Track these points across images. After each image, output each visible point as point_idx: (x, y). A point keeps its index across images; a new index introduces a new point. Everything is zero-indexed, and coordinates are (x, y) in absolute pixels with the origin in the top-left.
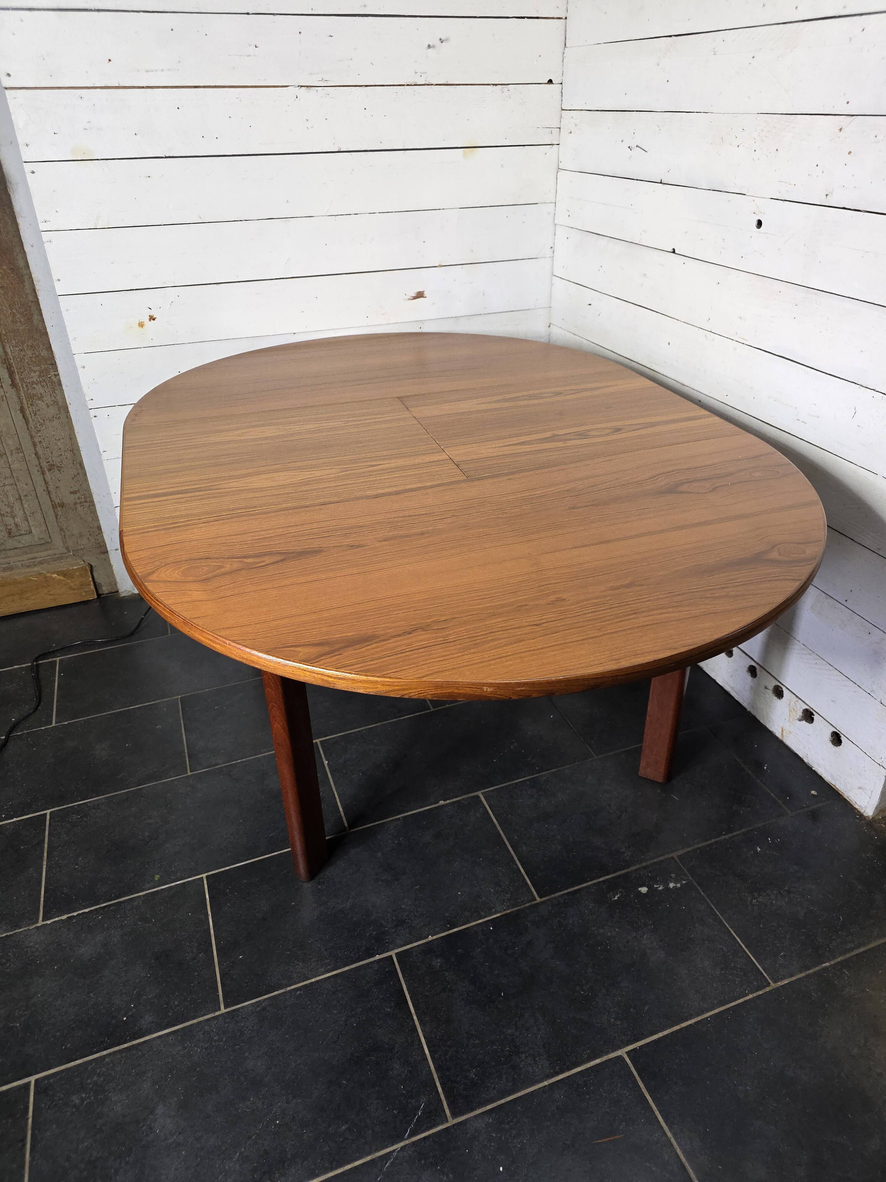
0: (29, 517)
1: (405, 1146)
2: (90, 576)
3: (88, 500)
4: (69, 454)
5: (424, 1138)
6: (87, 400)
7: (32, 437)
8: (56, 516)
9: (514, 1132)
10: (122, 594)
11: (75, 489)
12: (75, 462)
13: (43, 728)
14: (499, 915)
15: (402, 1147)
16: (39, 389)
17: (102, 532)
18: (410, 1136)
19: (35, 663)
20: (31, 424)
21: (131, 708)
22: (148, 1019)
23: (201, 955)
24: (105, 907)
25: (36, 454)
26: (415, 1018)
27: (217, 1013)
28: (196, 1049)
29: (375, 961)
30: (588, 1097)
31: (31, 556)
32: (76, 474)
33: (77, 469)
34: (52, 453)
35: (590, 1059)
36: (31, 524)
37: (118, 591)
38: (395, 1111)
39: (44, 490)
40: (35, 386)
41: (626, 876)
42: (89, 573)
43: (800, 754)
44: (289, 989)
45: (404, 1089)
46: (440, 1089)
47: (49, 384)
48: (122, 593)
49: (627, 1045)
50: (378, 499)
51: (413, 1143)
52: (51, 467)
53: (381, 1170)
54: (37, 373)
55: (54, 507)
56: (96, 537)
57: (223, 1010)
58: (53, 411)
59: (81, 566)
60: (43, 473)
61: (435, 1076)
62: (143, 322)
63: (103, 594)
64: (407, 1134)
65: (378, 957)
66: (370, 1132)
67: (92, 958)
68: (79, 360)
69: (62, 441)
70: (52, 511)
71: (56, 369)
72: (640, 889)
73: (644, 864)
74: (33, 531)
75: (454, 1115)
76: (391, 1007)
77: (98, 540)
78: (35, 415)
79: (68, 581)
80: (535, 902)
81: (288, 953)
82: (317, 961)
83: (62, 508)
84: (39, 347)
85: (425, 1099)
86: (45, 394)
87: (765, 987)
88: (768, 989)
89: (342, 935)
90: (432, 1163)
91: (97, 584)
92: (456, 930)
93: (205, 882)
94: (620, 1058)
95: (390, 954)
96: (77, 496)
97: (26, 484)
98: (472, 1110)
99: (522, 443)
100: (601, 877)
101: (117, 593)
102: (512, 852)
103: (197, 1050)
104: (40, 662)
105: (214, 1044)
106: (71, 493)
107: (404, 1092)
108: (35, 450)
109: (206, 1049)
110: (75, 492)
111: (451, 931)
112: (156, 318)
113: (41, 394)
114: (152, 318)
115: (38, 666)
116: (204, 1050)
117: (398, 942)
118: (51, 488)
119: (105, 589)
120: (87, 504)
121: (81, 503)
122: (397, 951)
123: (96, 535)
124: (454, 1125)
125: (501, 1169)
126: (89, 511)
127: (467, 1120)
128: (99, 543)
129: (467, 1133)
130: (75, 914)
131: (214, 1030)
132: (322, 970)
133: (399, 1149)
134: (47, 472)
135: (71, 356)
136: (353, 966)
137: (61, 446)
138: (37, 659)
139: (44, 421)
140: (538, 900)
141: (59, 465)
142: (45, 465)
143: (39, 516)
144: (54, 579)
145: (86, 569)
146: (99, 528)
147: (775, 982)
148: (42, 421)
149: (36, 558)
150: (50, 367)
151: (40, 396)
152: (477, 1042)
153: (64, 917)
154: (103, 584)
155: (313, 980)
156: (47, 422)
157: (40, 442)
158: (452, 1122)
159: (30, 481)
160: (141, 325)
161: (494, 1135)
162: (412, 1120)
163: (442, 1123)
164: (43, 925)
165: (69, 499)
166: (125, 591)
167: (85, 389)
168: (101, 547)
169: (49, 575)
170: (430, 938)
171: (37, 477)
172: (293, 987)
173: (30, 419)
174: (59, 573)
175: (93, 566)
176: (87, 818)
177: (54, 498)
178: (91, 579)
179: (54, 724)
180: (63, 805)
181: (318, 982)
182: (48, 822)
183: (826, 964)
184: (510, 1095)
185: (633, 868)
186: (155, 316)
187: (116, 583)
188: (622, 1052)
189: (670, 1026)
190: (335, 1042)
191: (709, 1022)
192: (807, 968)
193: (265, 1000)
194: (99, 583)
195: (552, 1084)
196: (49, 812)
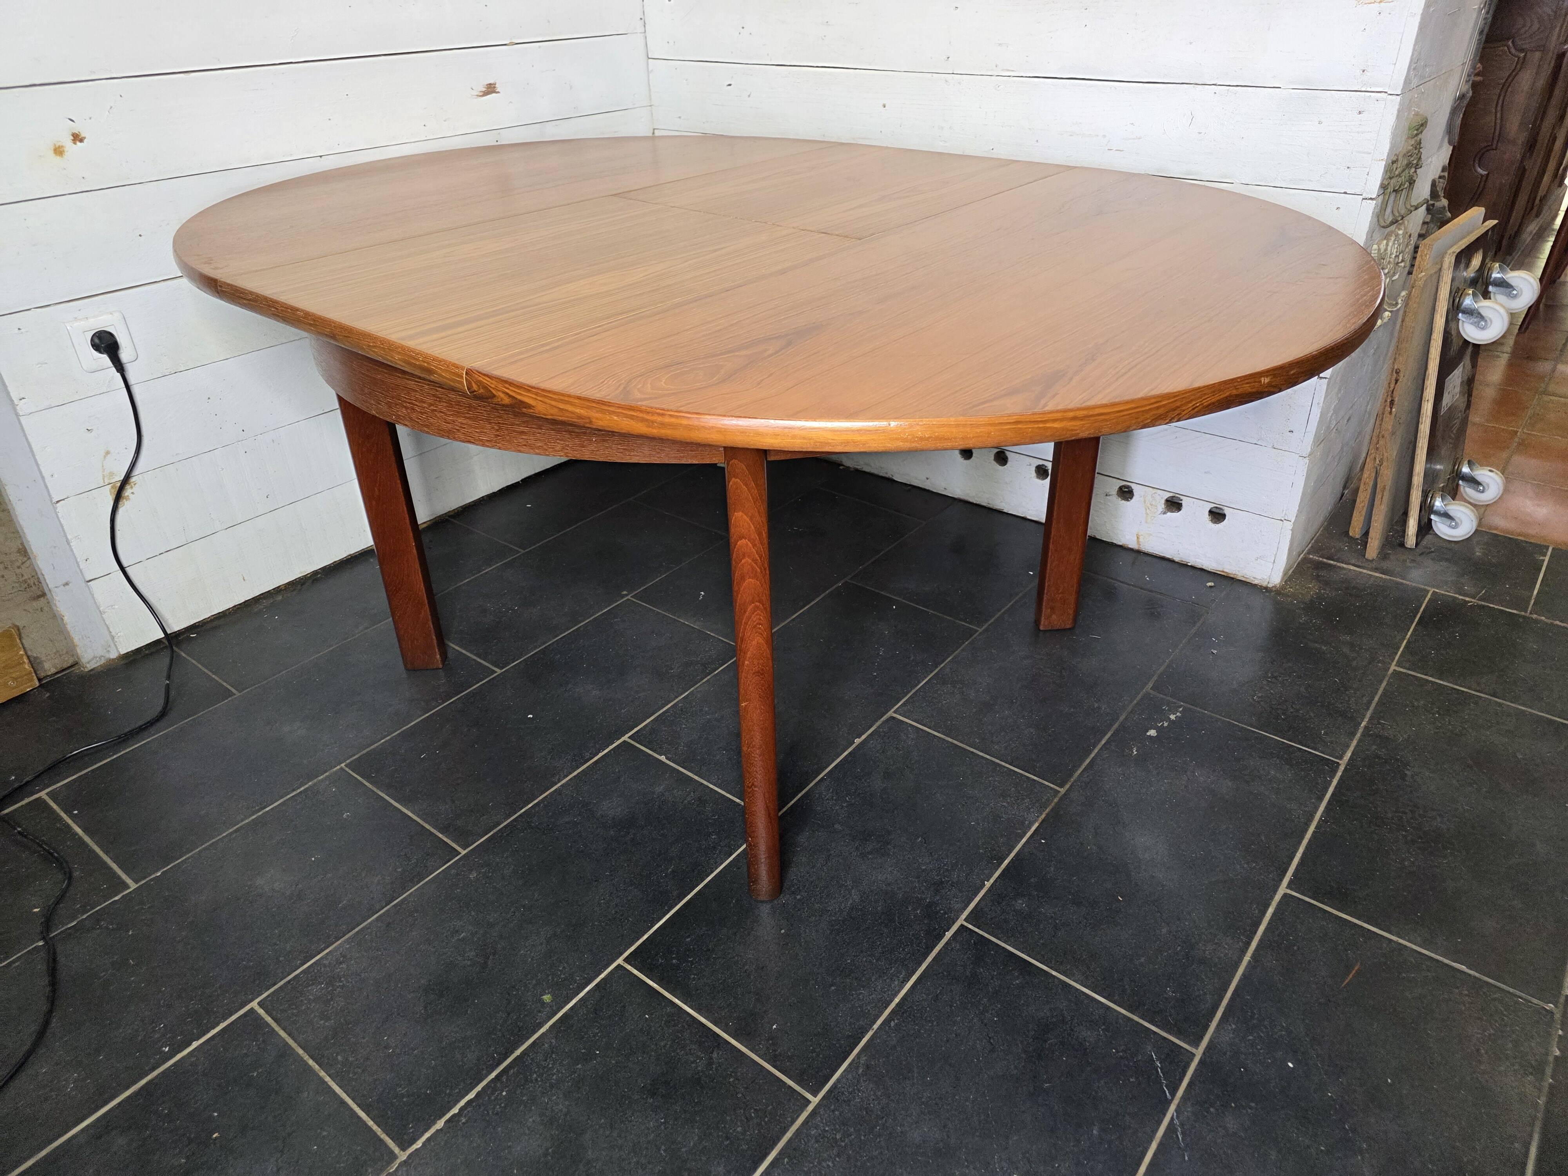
1: (1178, 1106)
2: (21, 646)
5: (1189, 1086)
10: (88, 665)
14: (1036, 825)
15: (1176, 1110)
17: (29, 558)
18: (1173, 1095)
21: (266, 810)
23: (715, 1055)
24: (497, 1076)
26: (1054, 973)
27: (810, 1108)
28: (824, 1164)
29: (949, 940)
30: (1295, 948)
35: (1264, 911)
37: (76, 664)
38: (1131, 1080)
41: (1123, 728)
42: (18, 640)
43: (1168, 556)
44: (875, 1027)
45: (1117, 1052)
46: (1154, 1028)
48: (88, 663)
49: (1281, 880)
51: (1182, 1098)
53: (1180, 1148)
56: (18, 571)
57: (815, 1100)
61: (1136, 1018)
62: (62, 146)
63: (45, 677)
64: (1168, 1094)
65: (948, 935)
66: (1127, 1118)
67: (547, 1150)
72: (1148, 734)
73: (1130, 708)
75: (1196, 1043)
76: (1018, 978)
77: (22, 575)
80: (1060, 795)
81: (833, 988)
82: (880, 976)
85: (1149, 1048)
88: (1342, 768)
89: (882, 934)
91: (32, 659)
92: (1006, 862)
93: (629, 968)
95: (960, 924)
98: (1206, 1027)
100: (1100, 741)
101: (76, 667)
102: (987, 757)
103: (828, 1165)
104: (8, 810)
105: (843, 1144)
109: (838, 1155)
111: (1003, 866)
112: (85, 138)
114: (77, 138)
116: (837, 1159)
117: (956, 906)
119: (50, 668)
122: (964, 916)
123: (19, 567)
124: (1204, 1054)
125: (1290, 1065)
127: (1211, 1041)
128: (25, 581)
130: (455, 1110)
131: (827, 1129)
132: (896, 983)
133: (1175, 1114)
136: (930, 959)
140: (1062, 791)
145: (11, 636)
146: (24, 552)
147: (1341, 759)
152: (1143, 960)
153: (440, 1124)
154: (44, 658)
155: (897, 1000)
158: (1199, 1053)
160: (59, 151)
161: (1251, 1038)
162: (1158, 1076)
163: (1192, 1060)
164: (410, 1155)
166: (93, 659)
168: (29, 586)
170: (988, 884)
172: (879, 1022)
175: (21, 628)
176: (340, 981)
178: (22, 653)
179: (134, 885)
180: (275, 984)
181: (904, 999)
182: (269, 1019)
183: (1363, 724)
184: (1226, 991)
185: (1122, 718)
186: (83, 135)
187: (71, 649)
188: (1283, 889)
189: (1300, 843)
190: (992, 1051)
191: (1326, 821)
192: (1353, 734)
193: (859, 1055)
194: (36, 658)
195: (1254, 956)
196: (254, 1004)
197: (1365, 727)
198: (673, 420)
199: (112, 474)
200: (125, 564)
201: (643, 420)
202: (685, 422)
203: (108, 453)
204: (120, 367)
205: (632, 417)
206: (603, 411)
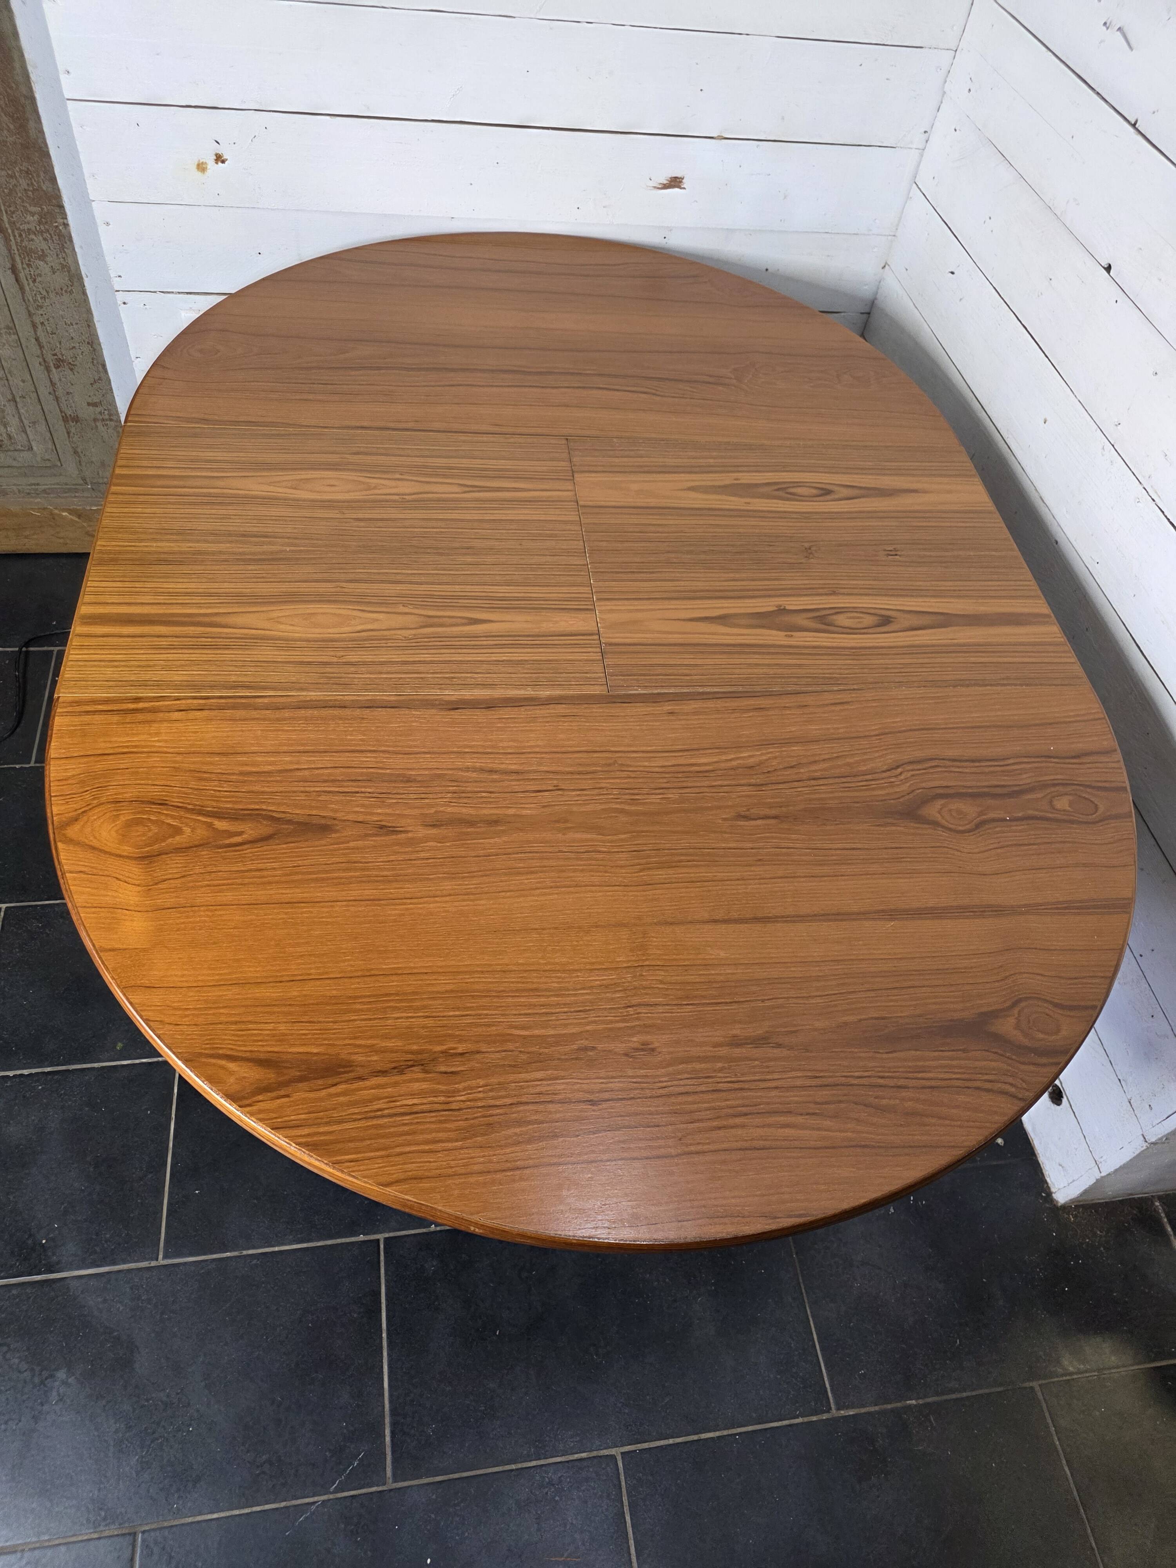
0: (27, 428)
1: (328, 1500)
3: (114, 418)
4: (86, 348)
5: (353, 1497)
6: (112, 276)
7: (30, 314)
8: (68, 433)
9: (457, 1519)
11: (96, 400)
12: (95, 362)
13: (19, 766)
15: (324, 1501)
16: (38, 243)
19: (24, 649)
20: (29, 295)
22: (70, 1248)
23: (150, 1176)
25: (37, 339)
26: (384, 1335)
27: (153, 1263)
29: (356, 1242)
31: (32, 480)
32: (96, 378)
33: (98, 372)
34: (60, 343)
36: (31, 437)
38: (327, 1453)
39: (50, 393)
40: (32, 236)
44: (245, 1252)
45: (345, 1428)
46: (388, 1439)
47: (54, 238)
49: (627, 1444)
50: (456, 714)
51: (338, 1499)
52: (59, 363)
53: (293, 1523)
54: (36, 217)
55: (65, 419)
57: (161, 1261)
58: (60, 279)
60: (48, 369)
61: (387, 1420)
62: (205, 164)
64: (335, 1486)
65: (362, 1237)
66: (293, 1471)
67: (21, 1145)
68: (99, 210)
69: (75, 326)
70: (61, 422)
71: (65, 216)
74: (35, 448)
75: (397, 1478)
76: (359, 1313)
78: (34, 281)
79: (85, 524)
81: (256, 1201)
82: (288, 1222)
83: (77, 422)
84: (38, 176)
85: (367, 1447)
86: (49, 251)
87: (824, 1412)
88: (825, 1416)
90: (352, 1531)
94: (612, 1456)
95: (377, 1238)
96: (98, 409)
97: (23, 381)
98: (420, 1477)
99: (722, 619)
103: (120, 1308)
104: (31, 649)
105: (141, 1305)
106: (89, 404)
107: (345, 1431)
108: (36, 334)
109: (130, 1308)
110: (95, 405)
112: (226, 160)
113: (42, 250)
114: (219, 159)
115: (27, 652)
117: (394, 1223)
118: (60, 392)
120: (112, 423)
121: (103, 420)
122: (387, 1235)
125: (429, 1561)
126: (115, 434)
127: (408, 1487)
129: (403, 1505)
131: (145, 1286)
132: (292, 1237)
133: (318, 1503)
134: (54, 370)
135: (86, 202)
136: (328, 1242)
137: (73, 335)
138: (27, 644)
139: (48, 292)
141: (70, 361)
142: (49, 358)
143: (42, 427)
144: (64, 518)
147: (838, 1409)
148: (44, 293)
149: (38, 484)
150: (57, 210)
151: (40, 253)
155: (276, 1249)
156: (52, 295)
157: (42, 323)
158: (391, 1485)
159: (29, 377)
160: (201, 167)
161: (433, 1516)
162: (345, 1470)
163: (380, 1484)
165: (86, 413)
167: (108, 258)
169: (56, 511)
171: (38, 372)
172: (248, 1252)
173: (27, 288)
174: (71, 512)
177: (64, 408)
179: (32, 764)
181: (280, 1252)
183: (911, 1402)
184: (468, 1469)
186: (225, 157)
188: (616, 1451)
189: (687, 1435)
190: (282, 1342)
197: (908, 1408)
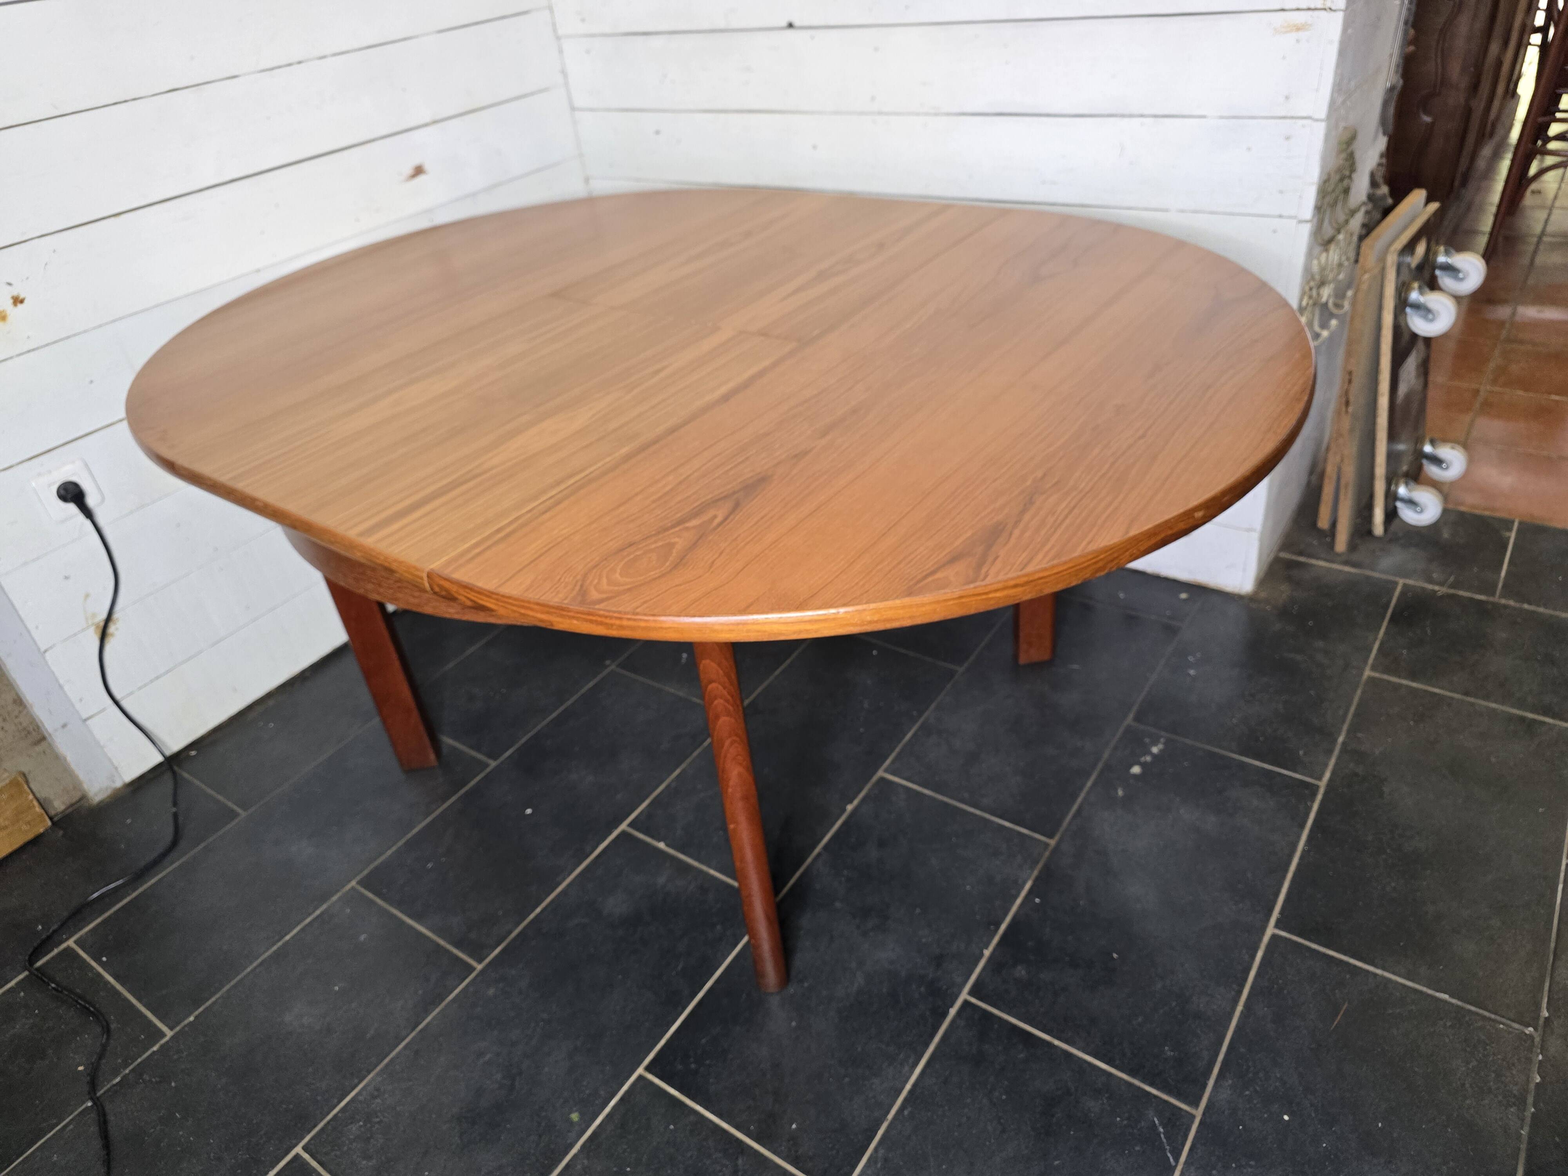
1: (1182, 1172)
2: (28, 791)
5: (1191, 1150)
9: (1261, 1075)
10: (95, 798)
13: (155, 1048)
14: (1031, 882)
17: (25, 707)
18: (1177, 1160)
19: (33, 968)
21: (288, 938)
23: (740, 1162)
26: (1056, 1042)
29: (953, 1019)
30: (1285, 992)
35: (1253, 957)
37: (84, 797)
38: (1137, 1149)
41: (1108, 767)
42: (26, 787)
44: (890, 1116)
45: (1122, 1120)
46: (1154, 1092)
48: (96, 795)
49: (1269, 920)
51: (1186, 1163)
56: (16, 721)
59: (7, 781)
61: (1136, 1082)
63: (56, 815)
64: (1171, 1160)
65: (953, 1011)
72: (1132, 771)
73: (1113, 744)
75: (1195, 1104)
76: (1022, 1051)
77: (21, 724)
80: (1050, 848)
81: (847, 1080)
82: (890, 1063)
85: (1152, 1113)
89: (889, 1017)
90: (1224, 1167)
91: (42, 801)
92: (1003, 927)
93: (650, 1077)
94: (1274, 937)
95: (963, 999)
98: (1204, 1086)
100: (1085, 784)
101: (84, 801)
102: (978, 812)
107: (1125, 1122)
111: (1000, 932)
112: (25, 299)
114: (17, 300)
115: (38, 969)
117: (959, 980)
119: (59, 805)
122: (966, 990)
124: (1204, 1114)
125: (1286, 1118)
127: (1209, 1100)
128: (25, 729)
129: (1223, 1112)
132: (907, 1067)
136: (937, 1039)
138: (31, 961)
140: (1052, 842)
145: (18, 783)
146: (19, 702)
152: (1140, 1019)
154: (52, 797)
155: (908, 1087)
158: (1199, 1113)
161: (1247, 1093)
162: (1162, 1143)
163: (1192, 1122)
166: (99, 791)
168: (29, 733)
170: (987, 953)
172: (893, 1112)
175: (26, 773)
176: (377, 1117)
178: (31, 797)
179: (170, 1033)
180: (315, 1126)
181: (915, 1085)
182: (314, 1164)
183: (1341, 739)
184: (1221, 1044)
185: (1106, 755)
186: (22, 297)
187: (77, 784)
188: (1271, 930)
189: (1284, 877)
190: (1003, 1131)
191: (1309, 851)
192: (1330, 752)
193: (876, 1149)
194: (45, 799)
195: (1247, 1006)
196: (298, 1149)
197: (1344, 743)
198: (631, 623)
199: (94, 615)
200: (118, 696)
201: (601, 623)
202: (642, 624)
203: (87, 596)
204: (88, 513)
205: (591, 621)
206: (562, 616)
